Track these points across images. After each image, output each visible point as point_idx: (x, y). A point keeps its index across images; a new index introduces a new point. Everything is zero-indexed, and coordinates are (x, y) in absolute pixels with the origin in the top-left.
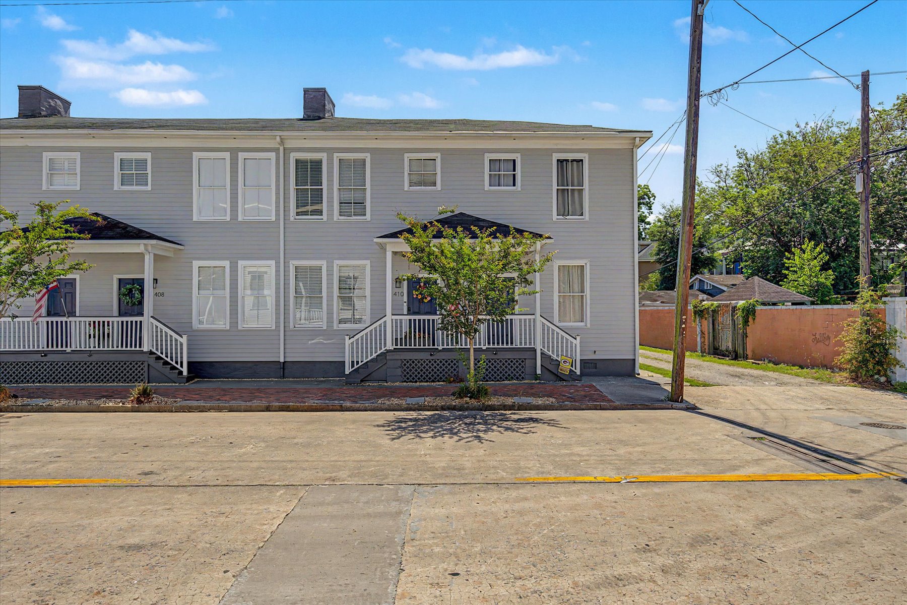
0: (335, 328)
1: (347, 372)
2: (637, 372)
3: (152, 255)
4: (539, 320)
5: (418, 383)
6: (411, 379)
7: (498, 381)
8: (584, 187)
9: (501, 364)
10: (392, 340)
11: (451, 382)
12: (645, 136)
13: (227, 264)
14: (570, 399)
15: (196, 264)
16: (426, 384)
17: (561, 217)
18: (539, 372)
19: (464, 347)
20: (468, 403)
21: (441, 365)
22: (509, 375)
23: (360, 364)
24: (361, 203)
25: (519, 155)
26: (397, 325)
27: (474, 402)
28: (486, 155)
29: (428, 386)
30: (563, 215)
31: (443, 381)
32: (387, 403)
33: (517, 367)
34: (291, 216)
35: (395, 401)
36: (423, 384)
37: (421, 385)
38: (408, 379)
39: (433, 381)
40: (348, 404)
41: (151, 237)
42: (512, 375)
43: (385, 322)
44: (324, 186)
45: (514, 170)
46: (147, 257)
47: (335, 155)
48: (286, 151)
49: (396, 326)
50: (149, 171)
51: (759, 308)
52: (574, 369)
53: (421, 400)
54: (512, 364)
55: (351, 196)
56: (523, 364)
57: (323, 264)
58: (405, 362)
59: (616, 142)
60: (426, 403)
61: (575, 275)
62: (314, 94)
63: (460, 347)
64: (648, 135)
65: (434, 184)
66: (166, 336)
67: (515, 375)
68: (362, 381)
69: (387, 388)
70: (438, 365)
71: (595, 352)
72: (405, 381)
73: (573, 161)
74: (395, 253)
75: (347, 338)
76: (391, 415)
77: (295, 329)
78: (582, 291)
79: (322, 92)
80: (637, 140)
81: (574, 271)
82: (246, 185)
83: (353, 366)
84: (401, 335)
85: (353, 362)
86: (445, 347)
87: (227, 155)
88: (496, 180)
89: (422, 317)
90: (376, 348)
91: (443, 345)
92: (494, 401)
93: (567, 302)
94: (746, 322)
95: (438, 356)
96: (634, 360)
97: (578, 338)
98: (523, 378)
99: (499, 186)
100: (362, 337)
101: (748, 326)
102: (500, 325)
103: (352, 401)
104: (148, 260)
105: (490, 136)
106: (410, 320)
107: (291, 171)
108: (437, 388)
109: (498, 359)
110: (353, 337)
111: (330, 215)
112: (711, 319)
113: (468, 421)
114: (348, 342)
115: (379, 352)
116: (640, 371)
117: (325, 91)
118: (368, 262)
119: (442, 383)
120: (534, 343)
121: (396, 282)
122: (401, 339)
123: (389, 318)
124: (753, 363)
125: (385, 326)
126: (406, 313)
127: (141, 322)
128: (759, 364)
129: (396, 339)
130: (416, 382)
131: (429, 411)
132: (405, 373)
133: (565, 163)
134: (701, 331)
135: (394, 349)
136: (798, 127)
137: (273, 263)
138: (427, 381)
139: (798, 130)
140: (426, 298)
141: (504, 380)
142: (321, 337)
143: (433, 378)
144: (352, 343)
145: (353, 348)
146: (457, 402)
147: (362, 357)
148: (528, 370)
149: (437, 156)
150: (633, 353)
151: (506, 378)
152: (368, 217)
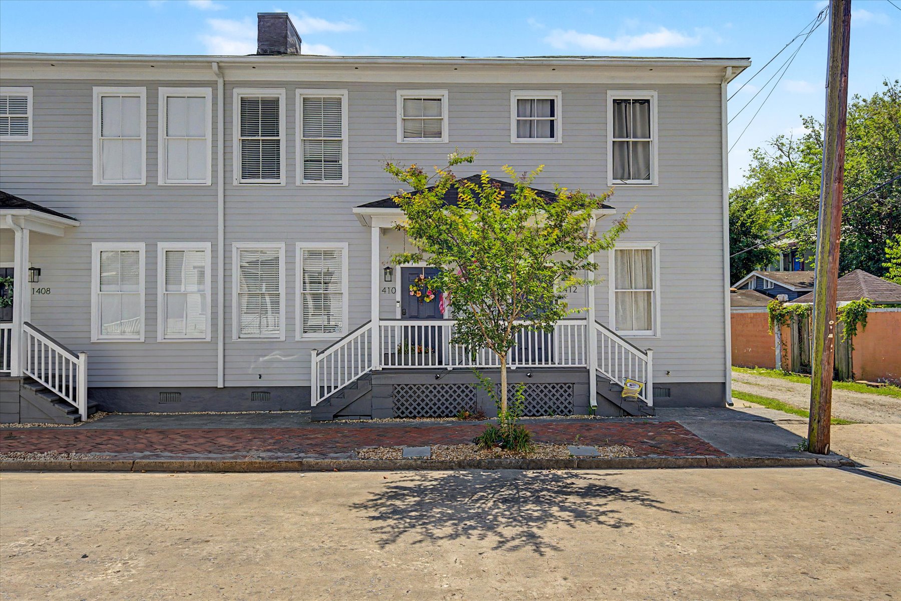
0: (298, 338)
1: (314, 404)
2: (728, 400)
3: (26, 233)
4: (594, 327)
5: (417, 420)
6: (407, 413)
7: (534, 415)
8: (651, 139)
9: (538, 391)
10: (380, 355)
11: (465, 418)
12: (740, 65)
13: (141, 246)
14: (655, 448)
15: (96, 247)
16: (428, 420)
17: (619, 181)
18: (593, 402)
19: (483, 366)
20: (500, 457)
21: (451, 392)
22: (550, 407)
23: (333, 391)
24: (335, 161)
25: (559, 93)
26: (385, 333)
27: (507, 455)
28: (513, 93)
29: (434, 424)
30: (622, 179)
31: (455, 416)
32: (372, 455)
33: (562, 395)
34: (234, 179)
35: (386, 453)
36: (425, 420)
37: (423, 423)
38: (403, 413)
39: (440, 416)
40: (311, 460)
41: (24, 205)
42: (554, 407)
43: (370, 330)
44: (282, 137)
45: (552, 115)
46: (18, 235)
47: (298, 91)
48: (227, 87)
49: (386, 337)
50: (30, 114)
51: (872, 310)
52: (643, 398)
53: (425, 451)
54: (554, 391)
55: (321, 151)
56: (570, 391)
57: (281, 247)
58: (399, 388)
59: (697, 74)
60: (434, 457)
61: (638, 264)
62: (272, 21)
63: (478, 366)
64: (744, 63)
65: (439, 134)
66: (47, 351)
67: (558, 407)
68: (335, 416)
69: (372, 428)
70: (447, 392)
71: (668, 372)
72: (399, 417)
73: (635, 101)
74: (384, 231)
75: (314, 353)
76: (379, 480)
77: (239, 340)
78: (650, 286)
79: (284, 19)
80: (729, 70)
81: (637, 257)
82: (170, 133)
83: (322, 395)
84: (393, 348)
85: (322, 388)
86: (457, 366)
87: (142, 91)
88: (526, 129)
89: (423, 323)
90: (356, 368)
91: (454, 364)
92: (540, 453)
93: (627, 300)
94: (852, 330)
95: (445, 380)
96: (724, 384)
97: (650, 353)
98: (570, 411)
99: (530, 137)
100: (336, 352)
101: (856, 334)
102: (536, 333)
103: (318, 452)
104: (21, 240)
105: (520, 65)
106: (406, 328)
107: (235, 112)
108: (446, 428)
109: (534, 384)
110: (323, 352)
111: (291, 176)
112: (796, 327)
113: (506, 492)
114: (315, 359)
115: (360, 374)
116: (733, 400)
117: (287, 18)
118: (345, 245)
119: (453, 419)
120: (586, 360)
121: (386, 274)
122: (393, 354)
123: (375, 325)
124: (868, 385)
125: (370, 337)
126: (399, 316)
127: (9, 330)
128: (877, 386)
129: (386, 355)
130: (415, 417)
131: (438, 470)
132: (399, 405)
133: (623, 105)
134: (782, 341)
135: (383, 369)
136: (886, 85)
137: (208, 245)
138: (431, 416)
139: (886, 89)
140: (428, 296)
141: (542, 415)
142: (277, 352)
143: (439, 412)
144: (322, 361)
145: (322, 368)
146: (482, 455)
147: (336, 380)
148: (577, 400)
149: (444, 94)
150: (722, 373)
151: (546, 411)
152: (345, 180)
